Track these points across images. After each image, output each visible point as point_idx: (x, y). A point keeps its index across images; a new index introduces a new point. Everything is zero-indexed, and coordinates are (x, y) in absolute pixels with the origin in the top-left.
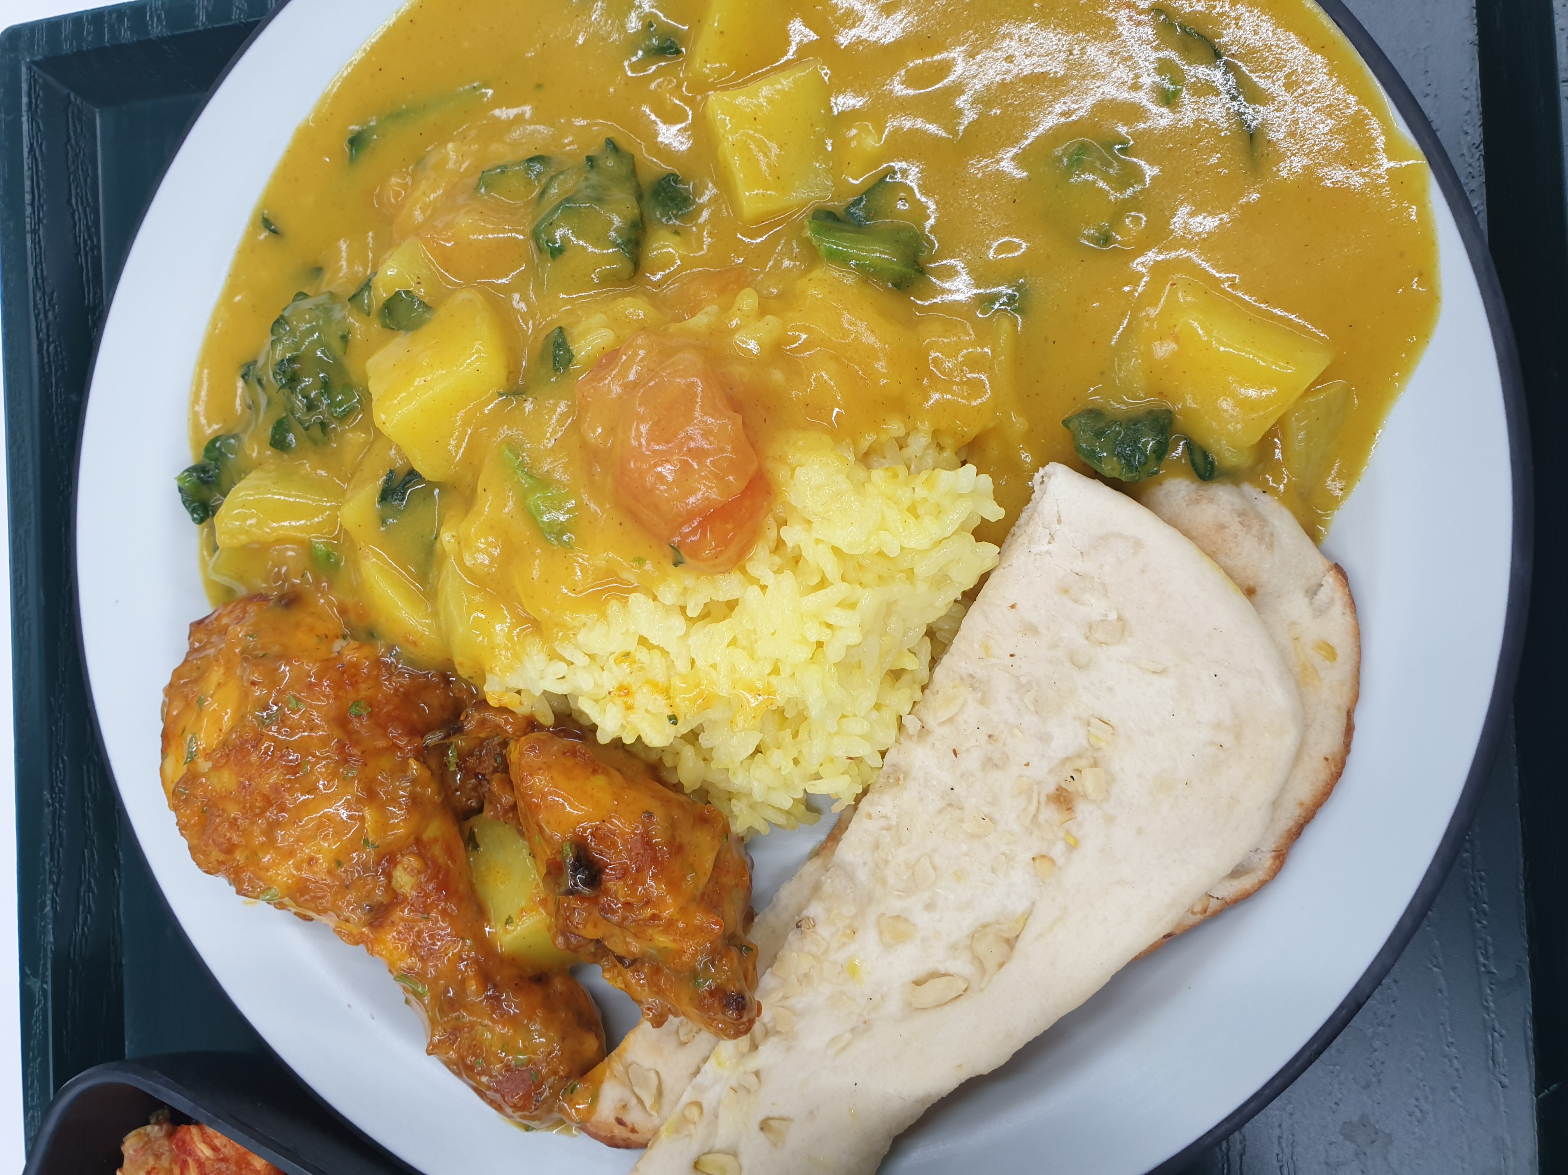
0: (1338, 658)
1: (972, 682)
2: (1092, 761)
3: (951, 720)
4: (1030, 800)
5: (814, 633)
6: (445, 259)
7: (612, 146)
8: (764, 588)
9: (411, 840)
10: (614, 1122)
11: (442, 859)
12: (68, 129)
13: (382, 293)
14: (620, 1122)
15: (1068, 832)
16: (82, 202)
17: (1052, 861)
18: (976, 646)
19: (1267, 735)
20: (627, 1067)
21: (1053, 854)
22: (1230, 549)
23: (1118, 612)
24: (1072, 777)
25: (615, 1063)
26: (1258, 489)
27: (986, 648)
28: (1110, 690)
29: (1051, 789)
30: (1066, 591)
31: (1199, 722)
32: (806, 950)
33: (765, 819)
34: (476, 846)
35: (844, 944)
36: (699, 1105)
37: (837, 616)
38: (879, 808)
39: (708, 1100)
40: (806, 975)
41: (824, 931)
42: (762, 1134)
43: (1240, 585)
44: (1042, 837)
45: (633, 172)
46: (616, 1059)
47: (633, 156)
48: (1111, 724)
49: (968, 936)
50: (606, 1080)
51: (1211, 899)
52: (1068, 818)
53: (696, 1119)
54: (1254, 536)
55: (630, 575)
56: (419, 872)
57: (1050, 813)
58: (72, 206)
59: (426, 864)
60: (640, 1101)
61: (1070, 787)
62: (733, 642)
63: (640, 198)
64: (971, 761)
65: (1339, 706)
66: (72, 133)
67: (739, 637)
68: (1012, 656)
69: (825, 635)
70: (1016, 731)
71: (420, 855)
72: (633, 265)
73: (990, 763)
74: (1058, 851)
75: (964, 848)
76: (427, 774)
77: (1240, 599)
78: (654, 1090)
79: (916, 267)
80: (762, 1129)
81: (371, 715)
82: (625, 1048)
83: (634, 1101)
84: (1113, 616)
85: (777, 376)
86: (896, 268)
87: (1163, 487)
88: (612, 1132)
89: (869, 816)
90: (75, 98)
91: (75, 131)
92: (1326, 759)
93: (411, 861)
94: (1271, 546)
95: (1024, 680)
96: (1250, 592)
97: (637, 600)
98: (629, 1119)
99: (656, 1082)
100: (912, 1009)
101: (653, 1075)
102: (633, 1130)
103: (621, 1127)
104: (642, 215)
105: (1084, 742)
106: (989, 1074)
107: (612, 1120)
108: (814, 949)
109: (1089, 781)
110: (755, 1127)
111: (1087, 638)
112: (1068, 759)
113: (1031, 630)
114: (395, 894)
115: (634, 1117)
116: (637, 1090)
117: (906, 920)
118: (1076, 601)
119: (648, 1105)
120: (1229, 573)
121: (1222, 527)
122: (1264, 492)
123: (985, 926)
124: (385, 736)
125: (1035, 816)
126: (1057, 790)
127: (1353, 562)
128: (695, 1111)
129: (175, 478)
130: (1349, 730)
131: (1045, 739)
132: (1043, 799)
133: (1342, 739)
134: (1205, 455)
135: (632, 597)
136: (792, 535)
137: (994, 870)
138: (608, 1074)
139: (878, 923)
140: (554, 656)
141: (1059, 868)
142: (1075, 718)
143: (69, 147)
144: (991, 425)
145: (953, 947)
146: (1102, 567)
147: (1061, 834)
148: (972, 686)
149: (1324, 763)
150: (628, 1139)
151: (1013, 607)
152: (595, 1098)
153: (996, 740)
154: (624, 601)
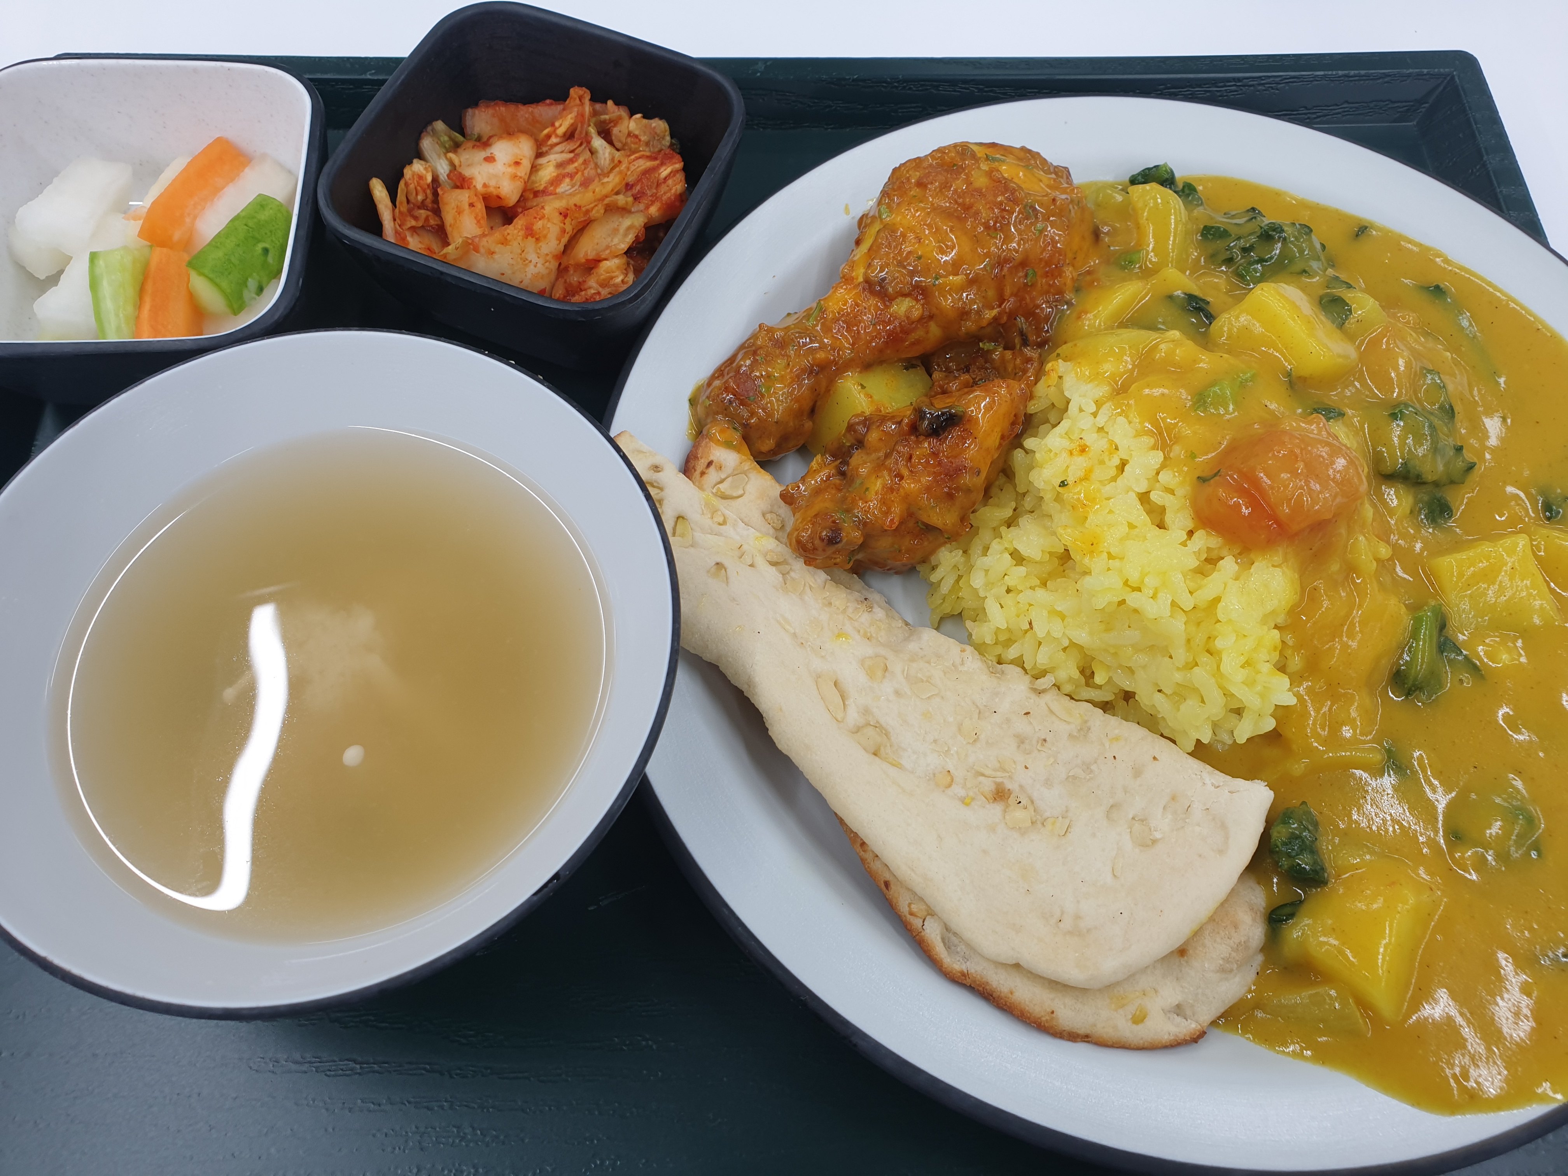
0: (1134, 1026)
1: (1084, 730)
2: (1034, 819)
3: (1051, 712)
4: (995, 770)
5: (1151, 582)
6: (1375, 343)
7: (1471, 467)
8: (1184, 544)
9: (934, 311)
10: (710, 460)
11: (914, 336)
12: (1402, 102)
13: (1348, 295)
14: (710, 464)
15: (973, 799)
16: (1345, 112)
17: (950, 786)
18: (1117, 731)
19: (1077, 955)
20: (745, 473)
21: (954, 786)
22: (1218, 933)
23: (1160, 839)
24: (1020, 802)
25: (750, 464)
26: (1259, 969)
27: (1117, 739)
28: (1094, 835)
29: (1009, 785)
30: (1173, 798)
31: (1078, 902)
32: (849, 604)
33: (943, 578)
34: (907, 368)
35: (859, 631)
36: (724, 523)
37: (1165, 599)
38: (970, 658)
39: (728, 529)
40: (830, 604)
41: (865, 618)
42: (714, 563)
43: (1187, 943)
44: (966, 779)
45: (1452, 482)
46: (753, 465)
47: (1463, 483)
48: (1067, 834)
49: (878, 722)
50: (740, 455)
51: (921, 921)
52: (988, 797)
53: (715, 519)
54: (1230, 954)
55: (1177, 451)
56: (908, 318)
57: (988, 786)
58: (1342, 104)
59: (913, 323)
60: (722, 481)
61: (1012, 801)
62: (1131, 526)
63: (1436, 484)
64: (1021, 726)
65: (1095, 1026)
66: (1396, 105)
67: (1137, 530)
68: (1114, 757)
69: (1148, 591)
70: (1052, 760)
71: (921, 319)
72: (1389, 473)
73: (1021, 740)
74: (958, 790)
75: (951, 719)
76: (984, 323)
77: (1176, 944)
78: (729, 492)
79: (1413, 689)
80: (717, 564)
81: (1026, 285)
82: (760, 472)
83: (723, 476)
84: (1158, 835)
85: (1335, 567)
86: (1413, 671)
87: (1257, 885)
88: (701, 458)
89: (963, 651)
90: (1424, 107)
91: (1399, 107)
92: (1053, 1012)
93: (916, 314)
94: (1222, 970)
95: (1094, 767)
96: (1181, 952)
97: (1158, 457)
98: (712, 469)
99: (735, 494)
100: (818, 678)
101: (740, 492)
102: (703, 474)
103: (706, 464)
104: (1424, 483)
105: (1047, 814)
106: (770, 737)
107: (711, 458)
108: (850, 610)
109: (1020, 815)
110: (719, 560)
111: (1133, 818)
112: (1032, 802)
113: (1137, 772)
114: (892, 299)
115: (713, 475)
116: (730, 479)
117: (884, 677)
118: (1164, 808)
119: (720, 486)
120: (1197, 933)
121: (1236, 927)
122: (1258, 973)
123: (887, 734)
124: (1012, 295)
125: (983, 775)
126: (1009, 790)
127: (1205, 1049)
128: (721, 520)
129: (1166, 163)
130: (1073, 1037)
131: (1048, 783)
132: (999, 780)
133: (1067, 1028)
134: (1291, 916)
135: (1160, 454)
136: (1229, 565)
137: (935, 741)
138: (743, 457)
139: (877, 656)
140: (1099, 404)
141: (944, 791)
142: (1066, 807)
143: (1387, 103)
144: (1294, 747)
145: (866, 711)
146: (1199, 825)
147: (971, 794)
148: (1081, 729)
149: (1049, 1010)
150: (695, 470)
151: (1155, 758)
152: (728, 445)
153: (1042, 745)
154: (1154, 448)
